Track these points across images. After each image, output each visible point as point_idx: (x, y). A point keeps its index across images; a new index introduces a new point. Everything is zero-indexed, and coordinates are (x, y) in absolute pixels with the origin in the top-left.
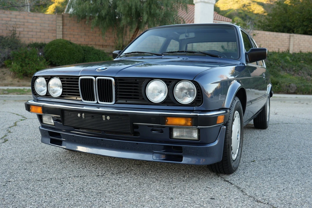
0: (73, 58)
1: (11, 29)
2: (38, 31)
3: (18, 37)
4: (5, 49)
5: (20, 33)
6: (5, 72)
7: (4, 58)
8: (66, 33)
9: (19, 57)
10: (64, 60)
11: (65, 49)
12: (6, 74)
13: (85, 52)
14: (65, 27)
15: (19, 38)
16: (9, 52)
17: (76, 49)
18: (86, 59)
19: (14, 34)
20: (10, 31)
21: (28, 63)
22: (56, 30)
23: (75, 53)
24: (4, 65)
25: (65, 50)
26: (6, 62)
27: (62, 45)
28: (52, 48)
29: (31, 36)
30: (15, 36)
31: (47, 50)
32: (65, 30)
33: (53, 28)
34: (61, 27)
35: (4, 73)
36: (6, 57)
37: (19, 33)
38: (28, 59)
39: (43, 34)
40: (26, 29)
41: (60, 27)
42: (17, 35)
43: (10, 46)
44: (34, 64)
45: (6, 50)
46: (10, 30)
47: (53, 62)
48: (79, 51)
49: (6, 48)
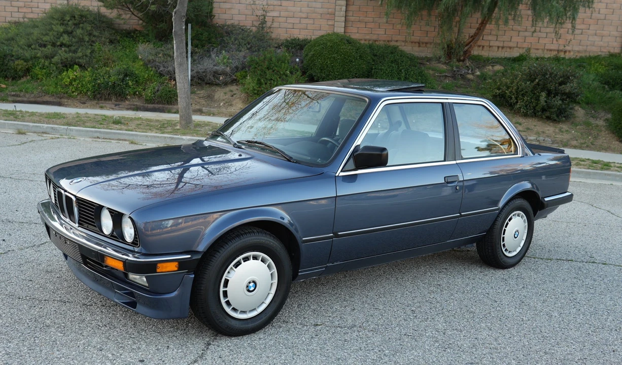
0: (348, 70)
1: (260, 13)
2: (304, 15)
3: (270, 27)
4: (241, 51)
5: (273, 20)
6: (234, 93)
7: (237, 68)
8: (352, 18)
9: (258, 66)
10: (333, 74)
11: (337, 53)
12: (235, 96)
13: (375, 58)
14: (351, 8)
15: (271, 30)
16: (245, 57)
17: (356, 52)
18: (373, 72)
19: (264, 22)
20: (257, 18)
21: (269, 78)
22: (334, 14)
23: (354, 60)
24: (236, 80)
25: (336, 55)
26: (238, 74)
27: (331, 46)
28: (314, 51)
29: (290, 26)
30: (264, 25)
31: (307, 55)
32: (350, 14)
33: (330, 10)
34: (344, 8)
35: (232, 94)
36: (240, 66)
37: (271, 20)
38: (271, 71)
39: (311, 21)
40: (283, 14)
41: (341, 9)
42: (268, 24)
43: (249, 46)
44: (279, 79)
45: (242, 54)
46: (257, 16)
47: (315, 75)
48: (360, 56)
49: (243, 49)
